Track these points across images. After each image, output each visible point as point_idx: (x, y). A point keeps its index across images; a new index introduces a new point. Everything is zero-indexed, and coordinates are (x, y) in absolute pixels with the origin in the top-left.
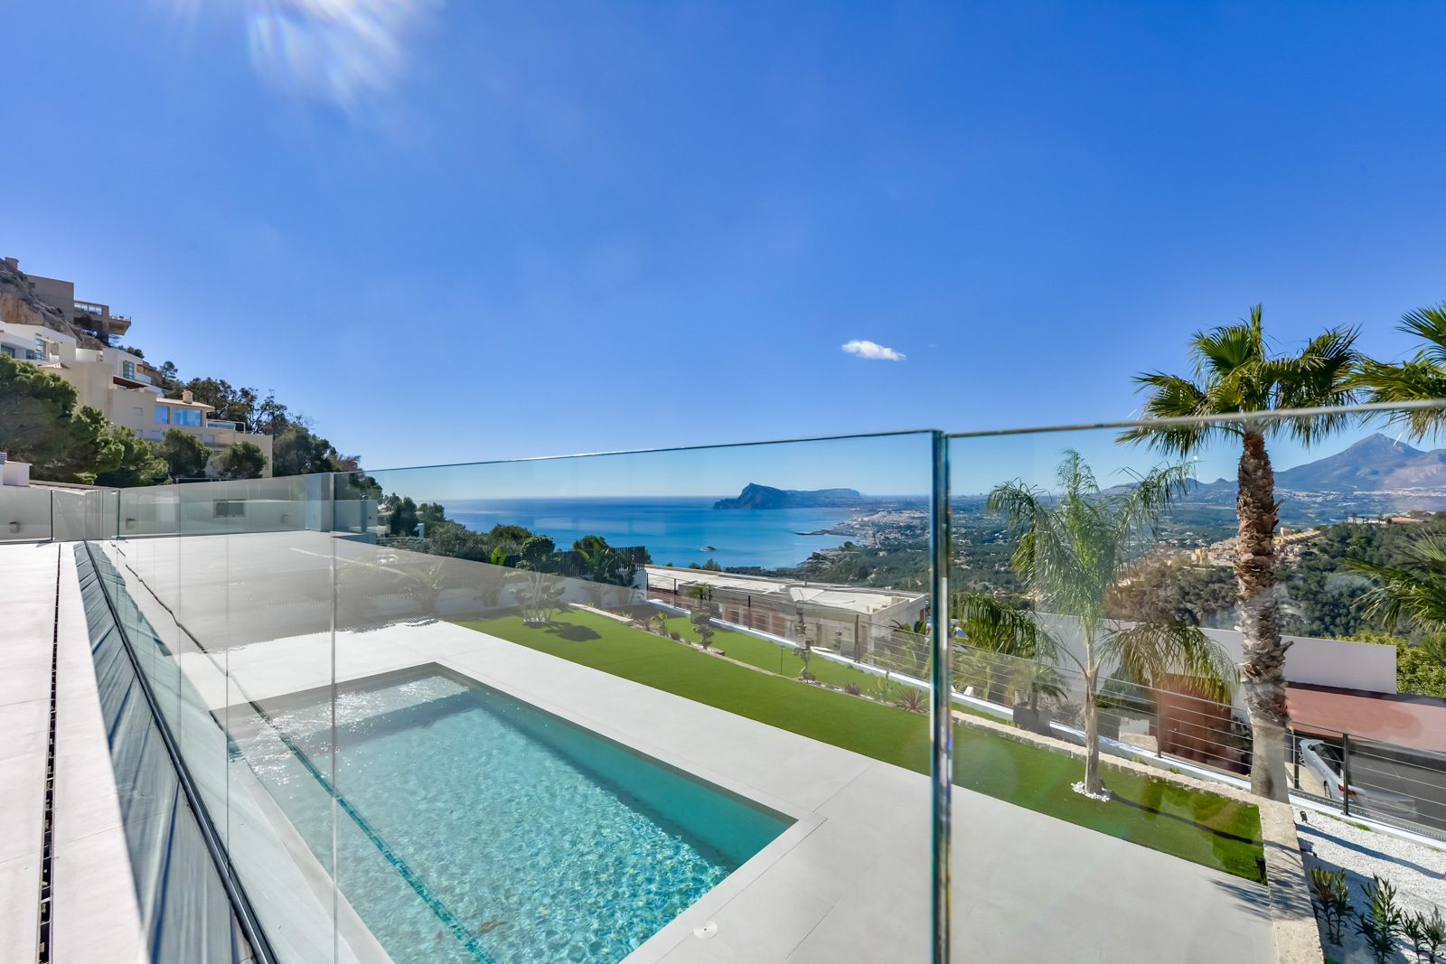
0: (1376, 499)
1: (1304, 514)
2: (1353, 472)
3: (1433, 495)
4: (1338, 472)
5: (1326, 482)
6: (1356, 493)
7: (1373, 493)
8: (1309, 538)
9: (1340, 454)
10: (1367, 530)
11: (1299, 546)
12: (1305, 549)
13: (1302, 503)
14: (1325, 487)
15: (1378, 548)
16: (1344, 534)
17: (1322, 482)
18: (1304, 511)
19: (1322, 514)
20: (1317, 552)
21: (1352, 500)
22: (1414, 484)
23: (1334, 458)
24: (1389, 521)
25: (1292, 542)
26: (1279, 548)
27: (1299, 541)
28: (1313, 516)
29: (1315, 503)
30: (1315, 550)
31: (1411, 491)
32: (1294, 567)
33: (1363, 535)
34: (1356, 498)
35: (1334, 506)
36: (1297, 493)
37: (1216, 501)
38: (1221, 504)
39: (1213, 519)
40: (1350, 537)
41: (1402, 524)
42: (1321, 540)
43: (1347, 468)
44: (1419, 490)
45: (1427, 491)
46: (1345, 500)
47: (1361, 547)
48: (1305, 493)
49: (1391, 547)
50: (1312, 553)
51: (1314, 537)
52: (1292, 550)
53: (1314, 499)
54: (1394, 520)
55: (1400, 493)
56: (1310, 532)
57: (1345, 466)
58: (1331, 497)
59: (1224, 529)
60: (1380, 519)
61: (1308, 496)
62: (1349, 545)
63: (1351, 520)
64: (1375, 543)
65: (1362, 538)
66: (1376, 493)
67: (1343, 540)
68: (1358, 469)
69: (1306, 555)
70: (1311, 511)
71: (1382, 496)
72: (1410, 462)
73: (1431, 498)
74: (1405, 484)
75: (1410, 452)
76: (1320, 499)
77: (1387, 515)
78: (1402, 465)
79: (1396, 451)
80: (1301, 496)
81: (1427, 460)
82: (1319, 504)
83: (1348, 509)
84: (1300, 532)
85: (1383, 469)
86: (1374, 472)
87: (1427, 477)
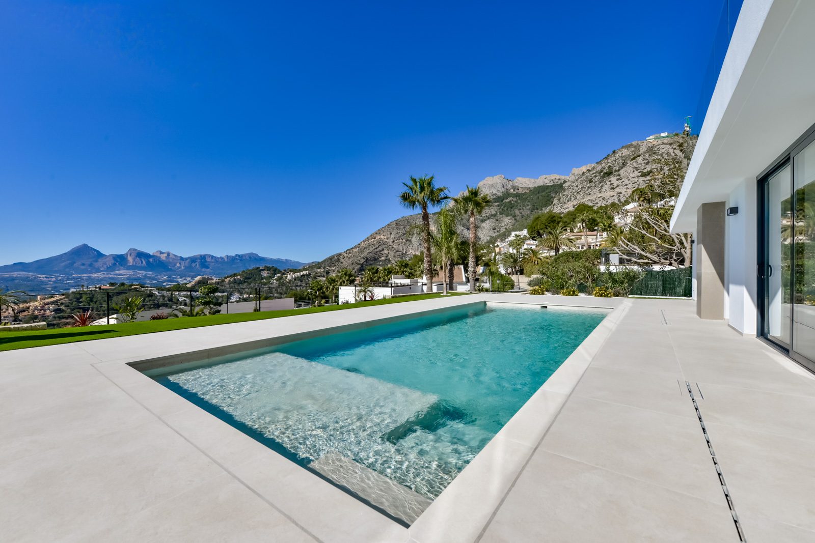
0: (85, 278)
1: (44, 288)
2: (72, 264)
3: (110, 276)
4: (64, 264)
5: (57, 269)
6: (74, 275)
7: (83, 275)
8: (58, 300)
9: (65, 253)
10: (89, 294)
11: (53, 305)
12: (57, 307)
13: (42, 282)
14: (56, 272)
15: (96, 302)
16: (78, 296)
17: (55, 269)
18: (44, 286)
19: (55, 287)
20: (63, 308)
21: (71, 279)
22: (102, 271)
23: (61, 256)
24: (100, 288)
25: (48, 304)
26: (40, 308)
27: (52, 303)
28: (50, 289)
29: (50, 281)
30: (62, 307)
32: (51, 318)
33: (88, 296)
34: (74, 278)
35: (61, 283)
36: (39, 276)
40: (81, 297)
41: (106, 290)
42: (66, 301)
43: (69, 262)
44: (104, 274)
45: (107, 274)
46: (68, 279)
47: (87, 303)
48: (44, 276)
49: (102, 301)
50: (60, 309)
51: (61, 299)
52: (49, 309)
53: (50, 279)
54: (102, 287)
55: (96, 275)
56: (58, 297)
57: (68, 260)
58: (60, 278)
60: (96, 288)
61: (46, 277)
62: (81, 302)
63: (72, 290)
64: (95, 300)
65: (88, 298)
66: (84, 275)
67: (78, 300)
68: (75, 263)
69: (57, 311)
70: (47, 286)
71: (87, 276)
72: (100, 260)
73: (110, 278)
74: (98, 270)
75: (100, 255)
76: (53, 279)
77: (98, 286)
78: (96, 261)
79: (94, 253)
80: (42, 277)
81: (108, 259)
82: (53, 282)
83: (70, 284)
84: (52, 297)
85: (88, 262)
86: (83, 264)
87: (108, 268)
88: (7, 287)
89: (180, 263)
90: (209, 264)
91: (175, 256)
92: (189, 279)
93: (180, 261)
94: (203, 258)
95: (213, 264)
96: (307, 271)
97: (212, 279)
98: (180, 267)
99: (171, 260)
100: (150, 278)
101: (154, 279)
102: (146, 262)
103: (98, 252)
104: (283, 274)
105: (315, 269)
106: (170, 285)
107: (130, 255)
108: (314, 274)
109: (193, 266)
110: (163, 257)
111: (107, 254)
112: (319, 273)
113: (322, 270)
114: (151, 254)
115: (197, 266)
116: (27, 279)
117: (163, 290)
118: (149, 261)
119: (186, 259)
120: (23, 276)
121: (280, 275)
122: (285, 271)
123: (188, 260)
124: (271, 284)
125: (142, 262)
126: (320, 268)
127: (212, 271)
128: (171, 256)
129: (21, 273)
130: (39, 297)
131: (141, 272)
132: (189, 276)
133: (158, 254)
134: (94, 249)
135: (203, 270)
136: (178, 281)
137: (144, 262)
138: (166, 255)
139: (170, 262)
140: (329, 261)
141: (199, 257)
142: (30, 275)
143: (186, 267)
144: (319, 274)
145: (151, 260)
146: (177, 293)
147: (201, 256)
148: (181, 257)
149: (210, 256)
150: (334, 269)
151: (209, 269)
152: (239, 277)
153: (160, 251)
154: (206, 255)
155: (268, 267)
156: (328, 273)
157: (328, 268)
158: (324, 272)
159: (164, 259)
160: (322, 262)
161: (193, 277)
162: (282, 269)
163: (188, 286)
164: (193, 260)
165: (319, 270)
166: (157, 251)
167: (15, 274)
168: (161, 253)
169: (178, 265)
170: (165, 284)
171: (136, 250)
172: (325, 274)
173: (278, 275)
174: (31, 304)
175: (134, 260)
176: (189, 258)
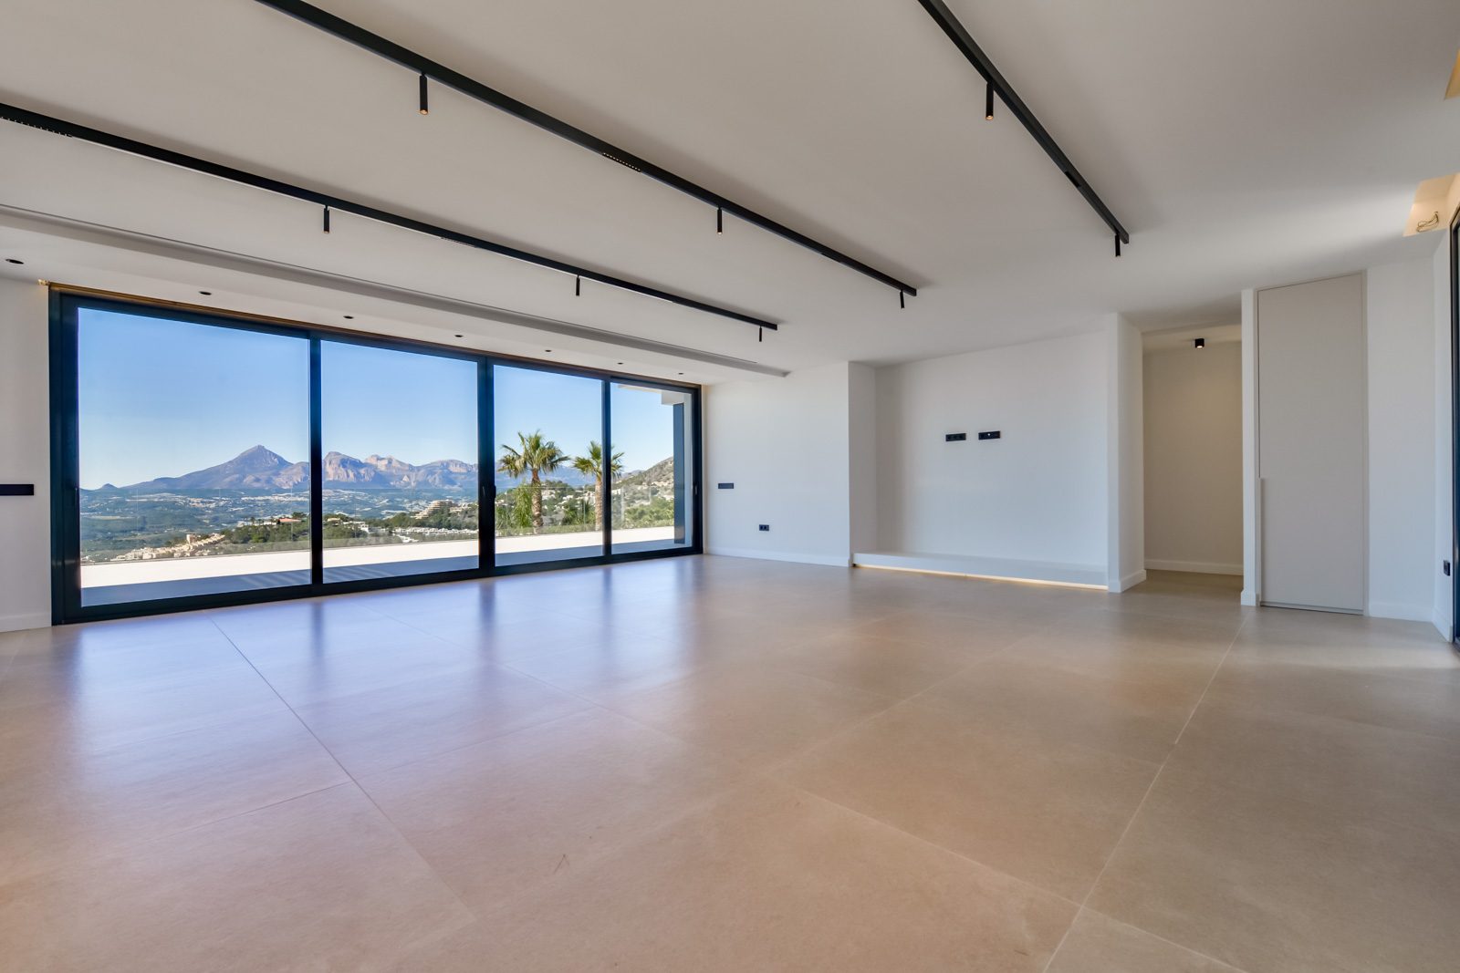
0: (260, 503)
1: (199, 521)
2: (241, 480)
3: (299, 499)
4: (228, 480)
5: (218, 488)
6: (243, 499)
7: (256, 498)
8: (215, 543)
9: (230, 462)
10: (263, 532)
13: (196, 509)
14: (217, 493)
16: (246, 536)
17: (214, 489)
18: (199, 517)
19: (215, 519)
21: (240, 505)
22: (288, 491)
23: (225, 466)
24: (279, 522)
25: (200, 548)
28: (208, 522)
29: (208, 509)
31: (284, 497)
34: (244, 503)
35: (224, 512)
36: (192, 500)
37: (102, 510)
38: (109, 514)
39: (101, 531)
40: (250, 537)
41: (289, 524)
43: (237, 476)
44: (289, 496)
45: (294, 496)
46: (234, 505)
48: (199, 500)
53: (208, 505)
54: (281, 520)
55: (276, 498)
56: (216, 537)
57: (235, 473)
58: (222, 503)
59: (116, 541)
60: (272, 521)
61: (202, 502)
63: (240, 524)
65: (260, 538)
66: (259, 498)
67: (244, 542)
68: (244, 477)
70: (206, 516)
71: (264, 500)
72: (282, 472)
73: (298, 502)
74: (280, 491)
75: (283, 463)
76: (213, 506)
77: (276, 517)
78: (277, 474)
79: (273, 461)
80: (196, 502)
81: (295, 470)
82: (213, 509)
83: (237, 513)
84: (208, 537)
85: (264, 477)
86: (258, 480)
87: (295, 484)
88: (144, 518)
89: (409, 477)
90: (456, 478)
91: (401, 463)
92: (423, 503)
93: (408, 473)
94: (445, 465)
95: (463, 476)
96: (619, 490)
97: (456, 505)
98: (409, 484)
99: (394, 471)
100: (360, 502)
101: (366, 504)
102: (355, 475)
103: (281, 459)
104: (577, 495)
105: (633, 486)
106: (392, 514)
107: (330, 463)
108: (631, 494)
109: (430, 481)
110: (382, 466)
111: (294, 463)
112: (639, 492)
113: (645, 487)
114: (363, 461)
115: (437, 481)
116: (173, 505)
117: (376, 525)
118: (359, 473)
119: (419, 468)
120: (168, 500)
121: (572, 497)
122: (582, 489)
123: (422, 471)
124: (556, 513)
125: (348, 476)
126: (641, 483)
127: (461, 489)
128: (394, 464)
129: (165, 494)
130: (188, 536)
131: (346, 492)
132: (423, 499)
133: (373, 462)
134: (274, 454)
135: (446, 487)
136: (404, 509)
137: (351, 474)
138: (386, 462)
139: (392, 475)
140: (659, 470)
141: (439, 465)
142: (179, 499)
143: (419, 483)
144: (640, 495)
145: (362, 471)
146: (399, 530)
147: (442, 463)
148: (410, 466)
149: (456, 463)
150: (666, 484)
151: (455, 487)
152: (502, 501)
153: (376, 456)
154: (452, 461)
155: (551, 483)
156: (655, 492)
157: (656, 483)
158: (648, 490)
159: (383, 469)
160: (645, 473)
161: (428, 501)
162: (575, 486)
163: (419, 517)
164: (430, 469)
165: (639, 488)
166: (372, 456)
167: (155, 498)
168: (379, 459)
169: (405, 479)
170: (384, 512)
171: (338, 454)
172: (650, 495)
173: (569, 497)
174: (176, 549)
175: (336, 474)
176: (423, 466)
